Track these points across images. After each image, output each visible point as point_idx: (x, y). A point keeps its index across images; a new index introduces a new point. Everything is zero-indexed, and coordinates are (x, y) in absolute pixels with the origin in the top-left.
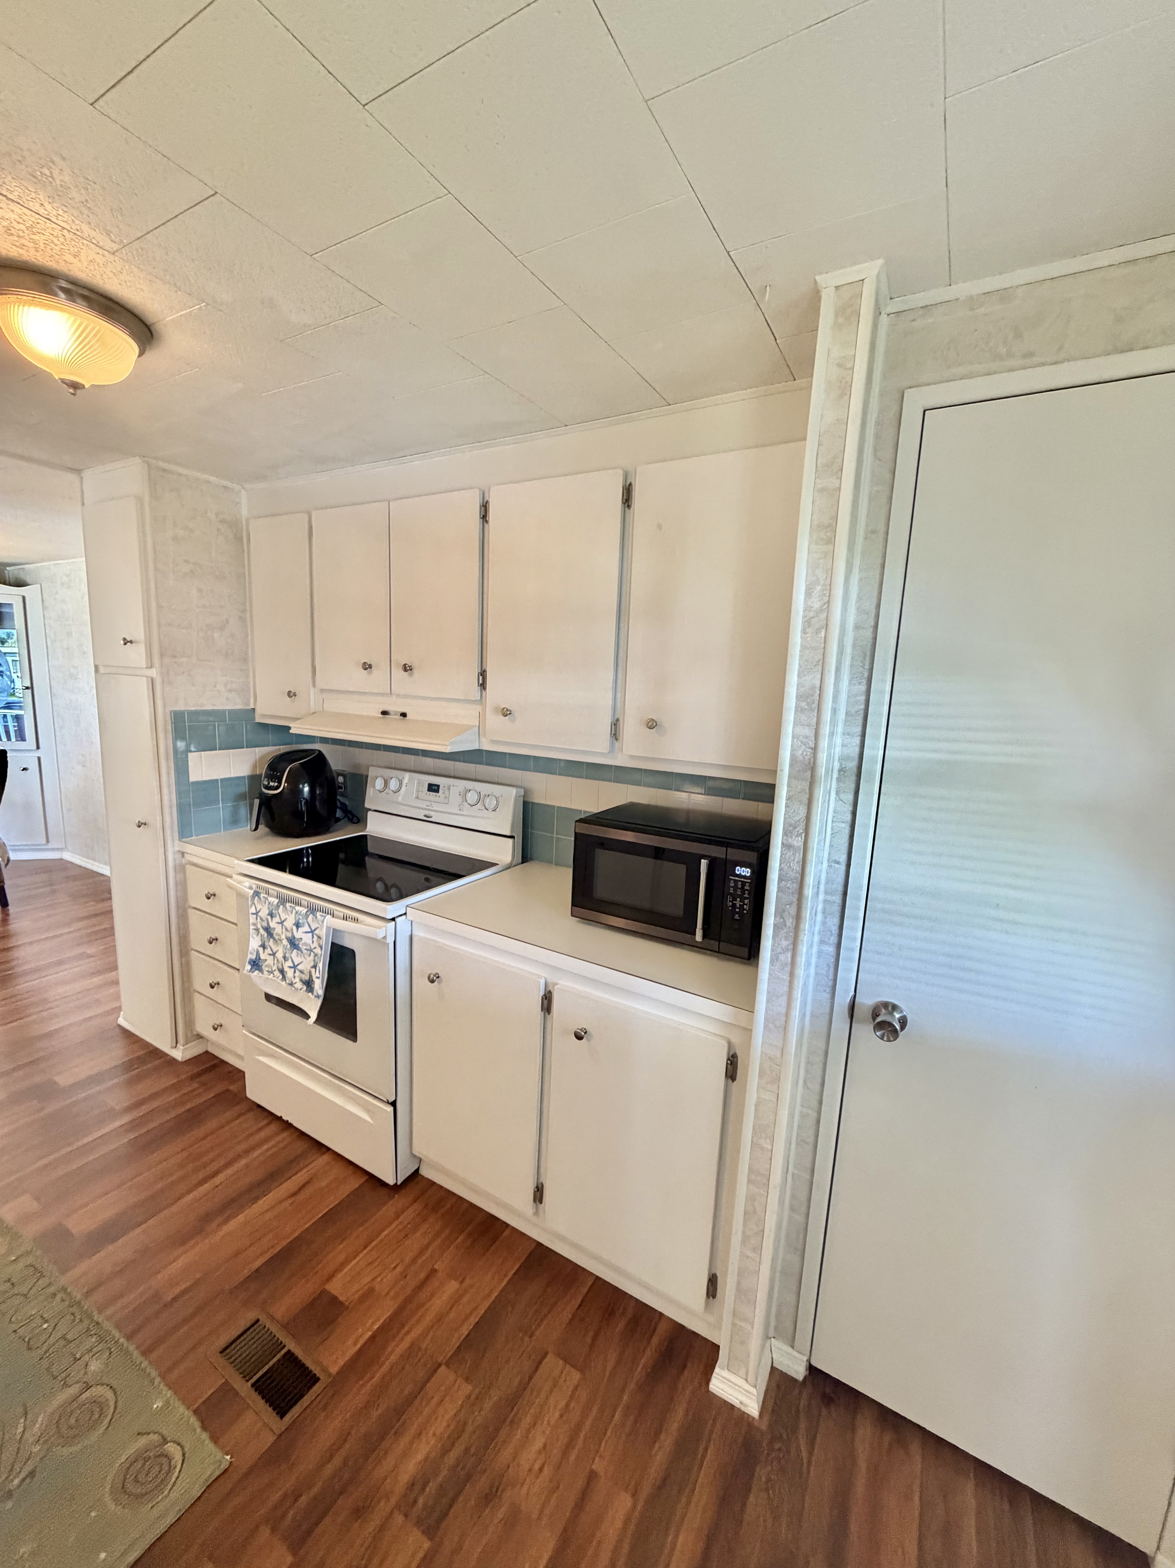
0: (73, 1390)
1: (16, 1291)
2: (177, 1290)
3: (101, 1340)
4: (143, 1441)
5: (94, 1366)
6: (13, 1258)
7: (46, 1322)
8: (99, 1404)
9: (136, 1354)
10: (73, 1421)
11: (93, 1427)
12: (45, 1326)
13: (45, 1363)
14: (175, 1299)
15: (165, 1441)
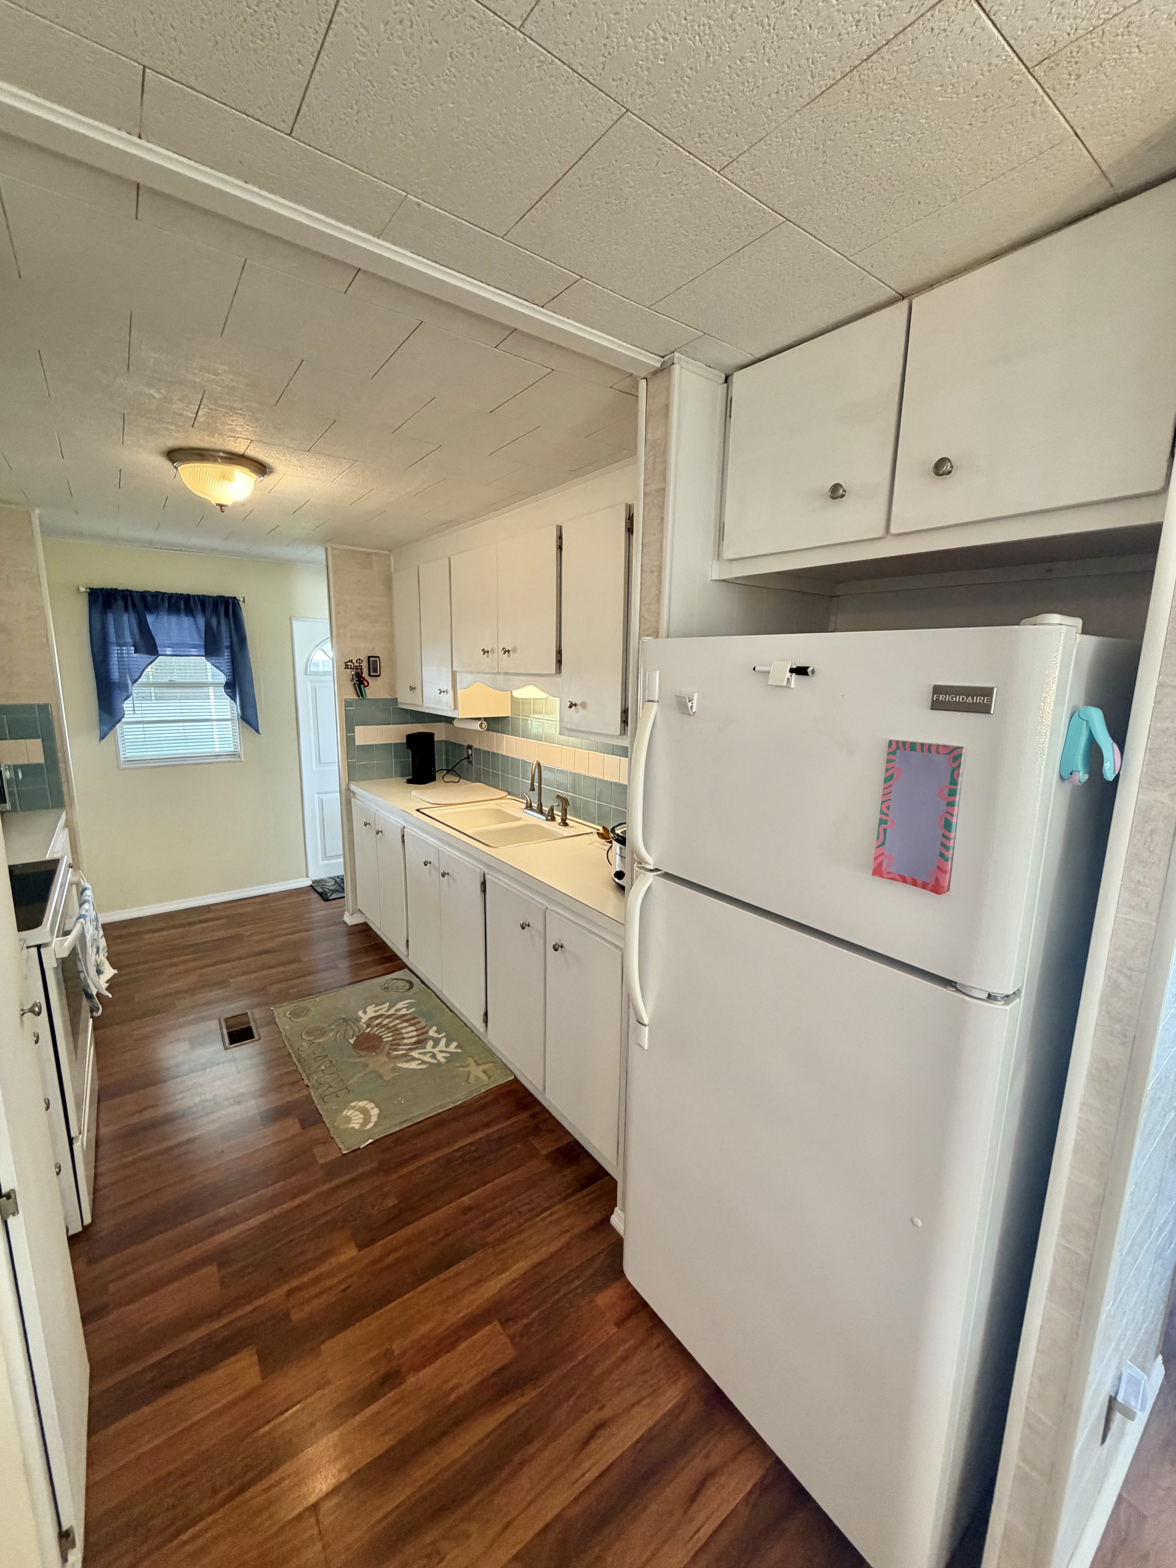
1: (337, 1091)
12: (324, 1069)
15: (290, 1018)
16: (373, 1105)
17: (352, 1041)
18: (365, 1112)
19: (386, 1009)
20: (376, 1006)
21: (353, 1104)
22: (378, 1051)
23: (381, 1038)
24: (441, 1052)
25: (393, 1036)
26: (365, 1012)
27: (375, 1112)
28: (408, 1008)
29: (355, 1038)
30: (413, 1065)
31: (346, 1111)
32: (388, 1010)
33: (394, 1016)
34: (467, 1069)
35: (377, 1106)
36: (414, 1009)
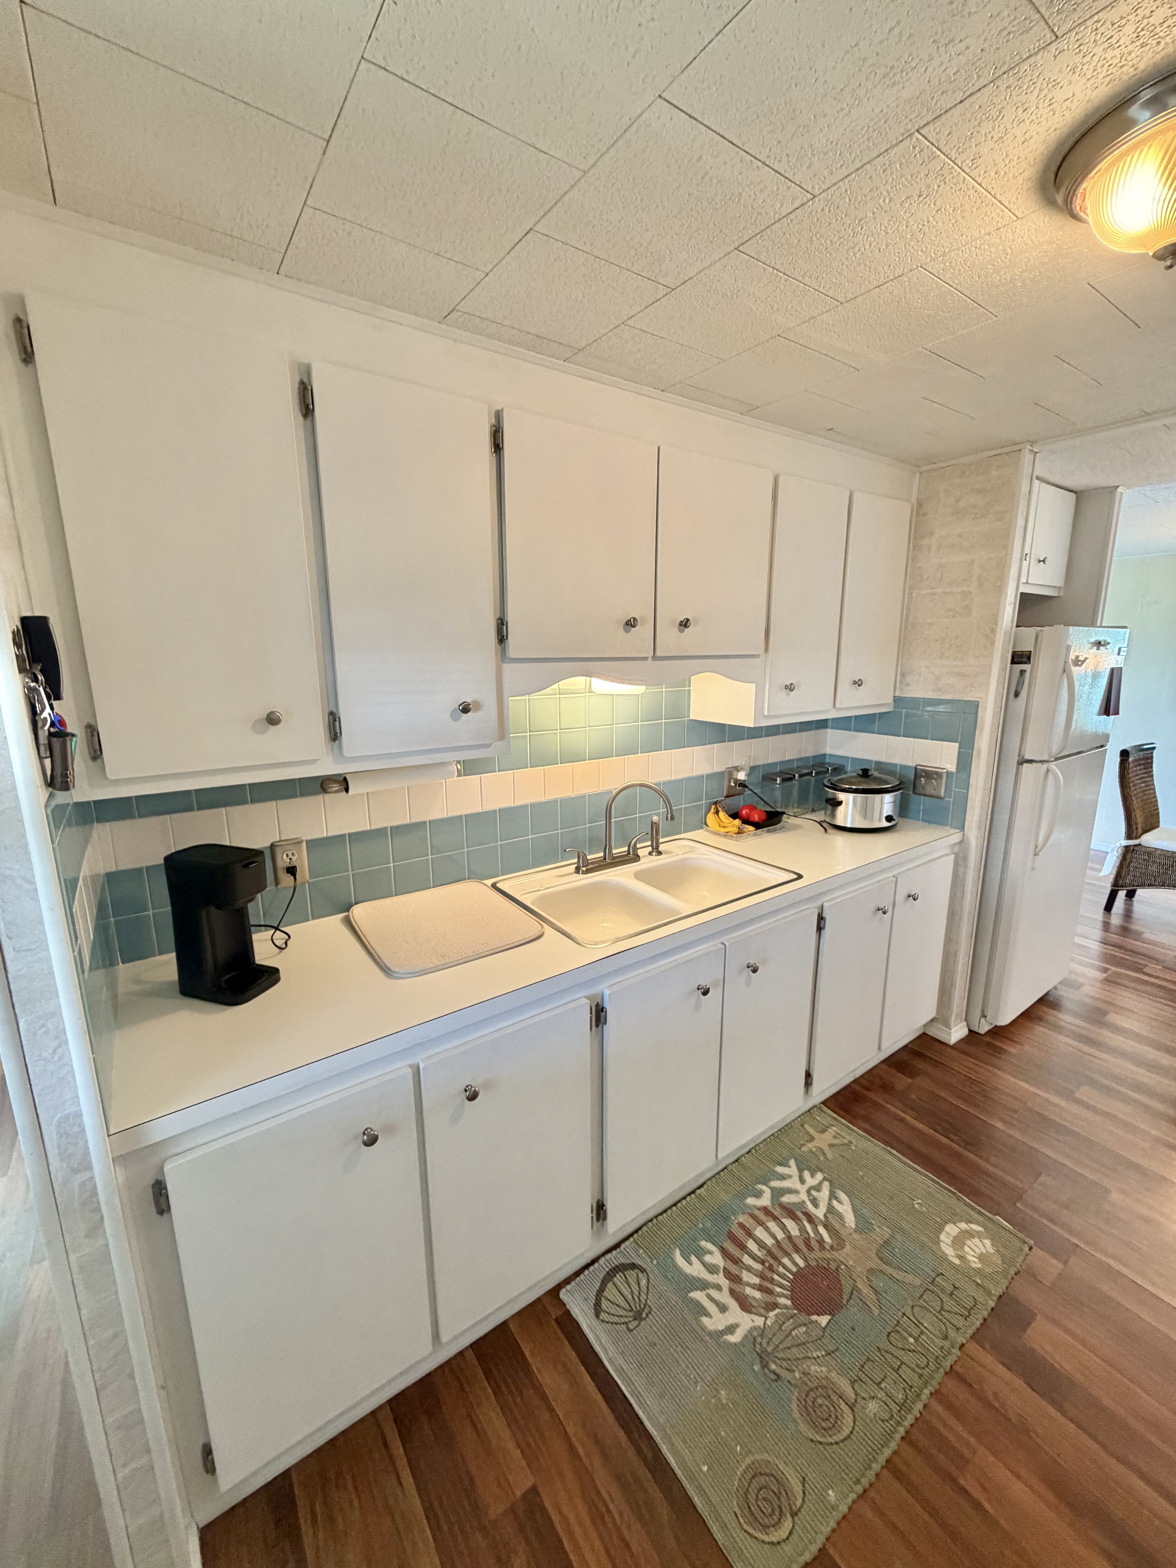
0: (850, 1394)
1: (945, 1298)
2: (976, 1492)
3: (901, 1406)
4: (796, 1486)
5: (873, 1407)
6: (979, 1281)
7: (916, 1339)
8: (835, 1426)
9: (887, 1452)
10: (819, 1401)
11: (813, 1424)
12: (911, 1340)
13: (876, 1355)
14: (964, 1491)
15: (794, 1514)
16: (942, 1237)
17: (824, 1320)
18: (958, 1241)
19: (713, 1293)
20: (708, 1315)
21: (957, 1261)
22: (833, 1266)
23: (799, 1275)
24: (802, 1181)
25: (788, 1254)
26: (731, 1329)
27: (951, 1230)
28: (700, 1253)
29: (814, 1318)
30: (845, 1208)
31: (974, 1265)
32: (718, 1288)
33: (733, 1269)
34: (826, 1149)
35: (941, 1229)
36: (703, 1243)
